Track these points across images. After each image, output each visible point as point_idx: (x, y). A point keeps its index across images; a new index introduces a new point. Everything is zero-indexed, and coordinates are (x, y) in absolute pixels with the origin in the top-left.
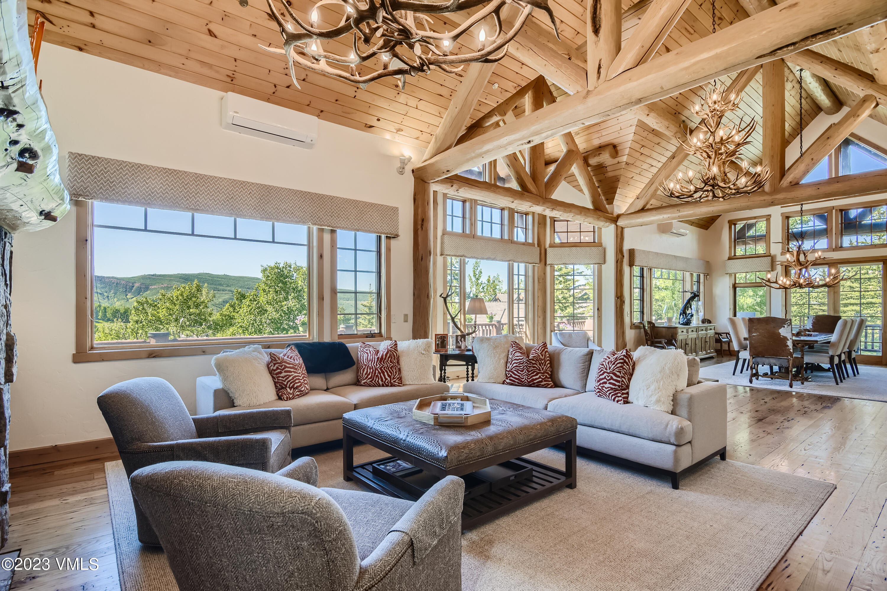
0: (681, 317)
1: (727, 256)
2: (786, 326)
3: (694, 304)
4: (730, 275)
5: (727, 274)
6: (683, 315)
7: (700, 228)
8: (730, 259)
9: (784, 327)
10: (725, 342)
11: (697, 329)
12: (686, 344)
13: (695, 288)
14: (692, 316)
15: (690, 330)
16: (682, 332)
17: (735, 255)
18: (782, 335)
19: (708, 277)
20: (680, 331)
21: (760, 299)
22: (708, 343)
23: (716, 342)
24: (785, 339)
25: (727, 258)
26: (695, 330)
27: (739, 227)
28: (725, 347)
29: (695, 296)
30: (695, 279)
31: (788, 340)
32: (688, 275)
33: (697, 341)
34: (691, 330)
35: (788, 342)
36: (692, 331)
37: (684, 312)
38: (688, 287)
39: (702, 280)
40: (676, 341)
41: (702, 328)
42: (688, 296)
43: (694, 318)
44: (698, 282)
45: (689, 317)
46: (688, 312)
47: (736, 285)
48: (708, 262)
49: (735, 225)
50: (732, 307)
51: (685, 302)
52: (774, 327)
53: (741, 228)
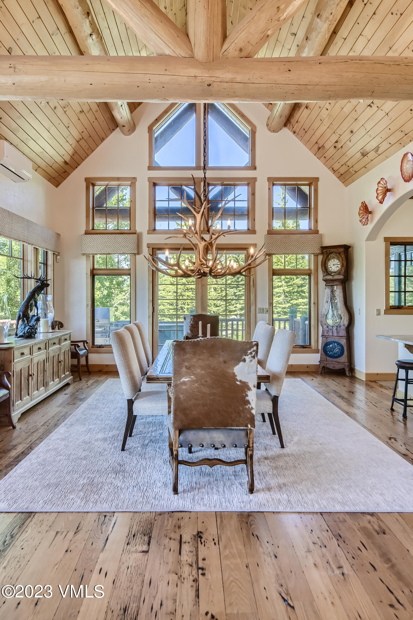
0: (20, 321)
1: (83, 229)
2: (248, 358)
3: (40, 298)
4: (88, 256)
5: (84, 254)
6: (23, 321)
7: (49, 180)
8: (87, 233)
9: (244, 360)
10: (82, 356)
11: (47, 344)
12: (30, 375)
13: (41, 273)
14: (38, 320)
15: (35, 348)
16: (22, 354)
17: (93, 229)
18: (238, 378)
19: (58, 257)
20: (17, 353)
21: (107, 292)
22: (63, 363)
23: (72, 358)
24: (245, 386)
25: (84, 232)
26: (43, 346)
27: (98, 190)
28: (83, 361)
29: (42, 286)
30: (40, 259)
31: (249, 389)
32: (30, 249)
33: (47, 365)
34: (37, 347)
35: (249, 393)
36: (39, 349)
37: (24, 316)
38: (31, 271)
39: (50, 262)
40: (9, 376)
41: (54, 341)
42: (32, 285)
43: (42, 321)
44: (46, 264)
45: (33, 322)
46: (31, 314)
47: (95, 272)
48: (58, 235)
49: (94, 185)
50: (90, 303)
51: (27, 296)
52: (225, 362)
53: (102, 192)
